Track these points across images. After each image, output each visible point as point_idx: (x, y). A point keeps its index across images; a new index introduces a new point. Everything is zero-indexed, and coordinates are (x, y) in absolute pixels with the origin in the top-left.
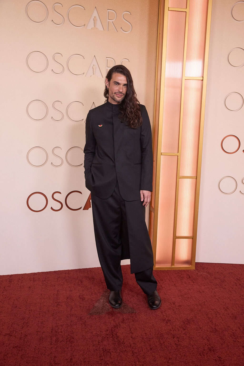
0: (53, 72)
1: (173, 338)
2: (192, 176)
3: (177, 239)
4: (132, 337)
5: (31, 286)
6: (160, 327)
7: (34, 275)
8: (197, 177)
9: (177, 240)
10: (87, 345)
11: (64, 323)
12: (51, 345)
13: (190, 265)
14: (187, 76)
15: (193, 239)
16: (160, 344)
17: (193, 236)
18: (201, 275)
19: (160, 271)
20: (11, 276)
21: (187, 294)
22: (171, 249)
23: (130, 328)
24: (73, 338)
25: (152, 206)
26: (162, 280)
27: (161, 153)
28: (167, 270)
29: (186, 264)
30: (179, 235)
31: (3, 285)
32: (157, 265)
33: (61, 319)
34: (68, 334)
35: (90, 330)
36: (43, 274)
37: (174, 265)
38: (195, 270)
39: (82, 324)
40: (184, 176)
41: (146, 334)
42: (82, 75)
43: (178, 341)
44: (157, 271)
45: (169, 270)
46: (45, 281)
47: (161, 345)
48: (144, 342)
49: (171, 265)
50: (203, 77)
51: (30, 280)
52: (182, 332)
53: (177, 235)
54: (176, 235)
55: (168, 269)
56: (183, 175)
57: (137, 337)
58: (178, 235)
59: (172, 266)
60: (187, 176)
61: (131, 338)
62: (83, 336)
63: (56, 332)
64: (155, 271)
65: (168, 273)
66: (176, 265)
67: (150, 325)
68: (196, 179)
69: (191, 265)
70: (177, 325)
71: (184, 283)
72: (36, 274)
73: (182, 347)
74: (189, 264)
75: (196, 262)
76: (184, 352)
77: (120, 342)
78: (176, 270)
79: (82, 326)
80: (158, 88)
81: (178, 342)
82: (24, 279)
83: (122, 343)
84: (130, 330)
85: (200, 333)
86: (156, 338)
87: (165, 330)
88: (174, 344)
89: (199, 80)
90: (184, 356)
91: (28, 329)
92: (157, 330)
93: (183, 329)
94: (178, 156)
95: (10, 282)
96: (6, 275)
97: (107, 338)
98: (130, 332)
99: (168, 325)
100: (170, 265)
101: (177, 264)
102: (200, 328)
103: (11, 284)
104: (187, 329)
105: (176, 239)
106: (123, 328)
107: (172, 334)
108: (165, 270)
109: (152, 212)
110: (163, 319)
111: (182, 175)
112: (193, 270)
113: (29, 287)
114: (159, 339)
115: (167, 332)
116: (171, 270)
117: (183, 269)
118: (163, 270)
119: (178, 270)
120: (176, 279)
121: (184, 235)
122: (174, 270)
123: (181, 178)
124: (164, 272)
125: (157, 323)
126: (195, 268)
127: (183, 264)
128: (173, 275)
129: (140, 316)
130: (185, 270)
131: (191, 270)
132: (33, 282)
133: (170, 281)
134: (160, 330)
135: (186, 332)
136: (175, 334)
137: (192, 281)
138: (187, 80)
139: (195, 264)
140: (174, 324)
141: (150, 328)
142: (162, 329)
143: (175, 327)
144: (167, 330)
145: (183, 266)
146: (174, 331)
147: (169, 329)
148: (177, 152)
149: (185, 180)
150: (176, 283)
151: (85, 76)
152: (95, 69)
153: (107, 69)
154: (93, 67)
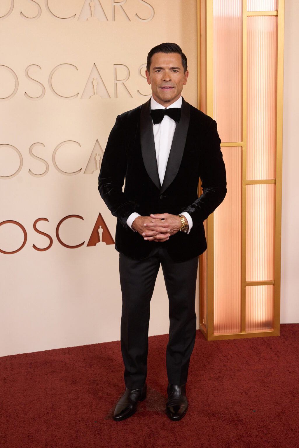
0: (23, 16)
2: (267, 179)
3: (248, 287)
5: (8, 376)
6: (225, 432)
7: (12, 359)
8: (275, 181)
9: (247, 288)
13: (272, 329)
14: (250, 11)
15: (274, 285)
17: (274, 281)
18: (290, 344)
19: (222, 341)
21: (268, 377)
28: (233, 339)
29: (265, 328)
30: (251, 281)
32: (217, 331)
33: (60, 428)
35: (109, 443)
37: (244, 330)
38: (280, 337)
39: (95, 435)
40: (254, 180)
41: (202, 444)
42: (72, 18)
44: (216, 341)
45: (237, 339)
46: (30, 368)
49: (239, 330)
50: (277, 11)
51: (5, 367)
52: (262, 439)
53: (248, 281)
54: (246, 281)
55: (235, 338)
56: (252, 179)
58: (248, 279)
59: (241, 333)
60: (259, 179)
64: (214, 341)
65: (235, 344)
66: (248, 329)
67: (208, 429)
68: (275, 183)
69: (274, 329)
70: (253, 428)
71: (262, 359)
72: (16, 357)
74: (270, 327)
75: (281, 322)
78: (248, 339)
79: (95, 439)
84: (176, 440)
85: (292, 439)
87: (234, 436)
89: (272, 16)
92: (220, 438)
93: (264, 433)
94: (242, 147)
98: (176, 443)
99: (239, 429)
101: (250, 329)
102: (292, 430)
104: (270, 433)
105: (246, 287)
106: (164, 438)
107: (245, 442)
108: (230, 340)
110: (230, 420)
111: (250, 179)
112: (278, 337)
113: (5, 379)
115: (236, 440)
116: (240, 339)
117: (260, 336)
118: (227, 339)
119: (251, 338)
120: (249, 353)
121: (258, 280)
122: (245, 339)
123: (249, 184)
124: (228, 343)
125: (220, 425)
126: (280, 334)
127: (260, 328)
128: (244, 347)
129: (191, 416)
130: (263, 337)
131: (273, 337)
132: (11, 370)
133: (238, 357)
134: (226, 438)
135: (269, 438)
136: (250, 442)
137: (275, 355)
138: (251, 17)
139: (279, 326)
140: (247, 426)
141: (208, 435)
142: (229, 436)
143: (250, 432)
144: (237, 436)
145: (260, 330)
146: (248, 437)
147: (240, 435)
148: (240, 140)
149: (256, 186)
150: (249, 359)
151: (78, 20)
152: (94, 7)
153: (114, 6)
154: (90, 4)
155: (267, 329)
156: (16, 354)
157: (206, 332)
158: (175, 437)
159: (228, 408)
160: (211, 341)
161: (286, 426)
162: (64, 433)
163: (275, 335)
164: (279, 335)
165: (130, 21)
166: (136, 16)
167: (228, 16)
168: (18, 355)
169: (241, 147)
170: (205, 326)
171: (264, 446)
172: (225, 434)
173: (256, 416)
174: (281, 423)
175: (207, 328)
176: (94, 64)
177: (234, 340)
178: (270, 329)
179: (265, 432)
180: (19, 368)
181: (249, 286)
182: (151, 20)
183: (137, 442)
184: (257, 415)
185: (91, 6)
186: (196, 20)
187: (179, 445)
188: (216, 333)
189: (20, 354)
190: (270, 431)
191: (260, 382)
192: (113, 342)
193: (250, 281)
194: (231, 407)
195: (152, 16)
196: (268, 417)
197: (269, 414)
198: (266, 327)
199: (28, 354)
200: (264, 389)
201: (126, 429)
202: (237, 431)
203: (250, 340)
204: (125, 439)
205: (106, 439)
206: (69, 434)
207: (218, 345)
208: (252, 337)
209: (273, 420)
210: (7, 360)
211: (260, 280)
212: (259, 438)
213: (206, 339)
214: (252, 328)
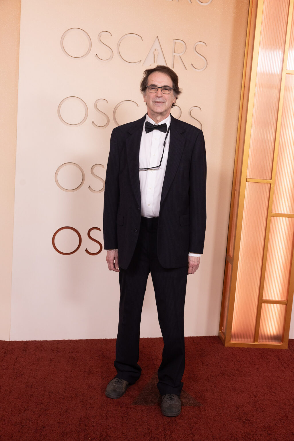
0: (98, 58)
2: (290, 213)
3: (264, 304)
5: (53, 358)
7: (58, 343)
9: (264, 305)
13: (281, 343)
14: (289, 69)
15: (286, 305)
17: (287, 301)
19: (237, 348)
20: (27, 342)
21: (275, 384)
23: (191, 427)
24: (109, 436)
25: (230, 254)
26: (240, 362)
27: (247, 179)
28: (246, 347)
29: (275, 341)
30: (267, 299)
31: (14, 354)
33: (93, 408)
34: (103, 430)
35: (134, 425)
36: (70, 342)
37: (257, 341)
38: (287, 350)
39: (122, 417)
41: (213, 437)
44: (232, 347)
45: (250, 348)
46: (72, 352)
51: (52, 349)
53: (264, 299)
54: (263, 298)
56: (276, 212)
58: (265, 298)
59: (254, 343)
60: (282, 213)
62: (124, 434)
63: (86, 425)
64: (230, 347)
65: (248, 352)
66: (260, 340)
67: (220, 424)
69: (283, 342)
70: (258, 427)
71: (271, 367)
72: (61, 343)
75: (290, 337)
78: (260, 349)
79: (122, 420)
80: (247, 85)
82: (44, 348)
84: (191, 430)
87: (241, 433)
91: (47, 418)
92: (229, 433)
93: (268, 433)
94: (271, 184)
95: (24, 351)
96: (20, 341)
97: (158, 438)
98: (191, 433)
100: (252, 340)
103: (25, 354)
104: (273, 433)
105: (263, 304)
107: (251, 439)
108: (244, 348)
109: (229, 263)
110: (240, 418)
111: (275, 212)
112: (285, 350)
113: (51, 360)
115: (243, 437)
116: (253, 348)
117: (270, 348)
118: (241, 347)
120: (260, 361)
121: (273, 299)
122: (257, 348)
123: (274, 217)
124: (242, 351)
125: (230, 422)
126: (288, 347)
127: (271, 341)
128: (256, 355)
129: (206, 411)
130: (272, 349)
131: (282, 349)
132: (57, 353)
133: (250, 363)
134: (234, 433)
135: (272, 438)
137: (283, 365)
138: (289, 75)
139: (287, 341)
140: (254, 425)
141: (219, 429)
142: (237, 432)
143: (257, 430)
144: (244, 433)
145: (270, 342)
146: (254, 435)
147: (247, 432)
148: (269, 178)
149: (279, 218)
150: (260, 367)
151: (143, 65)
152: (158, 55)
153: (174, 56)
154: (154, 52)
155: (277, 342)
156: (62, 339)
157: (224, 339)
158: (190, 427)
159: (238, 407)
160: (227, 347)
161: (288, 430)
162: (96, 413)
163: (284, 348)
164: (287, 349)
165: (186, 69)
166: (192, 66)
167: (270, 72)
168: (63, 340)
170: (224, 334)
172: (234, 429)
174: (283, 426)
177: (248, 348)
178: (280, 342)
180: (64, 352)
181: (265, 303)
182: (204, 70)
183: (157, 428)
184: (263, 417)
185: (155, 54)
186: (242, 73)
187: (193, 435)
188: (232, 340)
189: (65, 340)
190: (273, 432)
191: (268, 388)
192: (144, 338)
193: (266, 299)
194: (241, 407)
195: (205, 67)
196: (273, 419)
197: (274, 417)
199: (72, 340)
200: (271, 395)
201: (149, 415)
202: (244, 428)
203: (262, 350)
204: (147, 424)
205: (131, 422)
206: (100, 414)
207: (233, 351)
208: (263, 348)
209: (276, 422)
210: (54, 344)
211: (275, 299)
212: (263, 437)
213: (224, 345)
214: (264, 340)
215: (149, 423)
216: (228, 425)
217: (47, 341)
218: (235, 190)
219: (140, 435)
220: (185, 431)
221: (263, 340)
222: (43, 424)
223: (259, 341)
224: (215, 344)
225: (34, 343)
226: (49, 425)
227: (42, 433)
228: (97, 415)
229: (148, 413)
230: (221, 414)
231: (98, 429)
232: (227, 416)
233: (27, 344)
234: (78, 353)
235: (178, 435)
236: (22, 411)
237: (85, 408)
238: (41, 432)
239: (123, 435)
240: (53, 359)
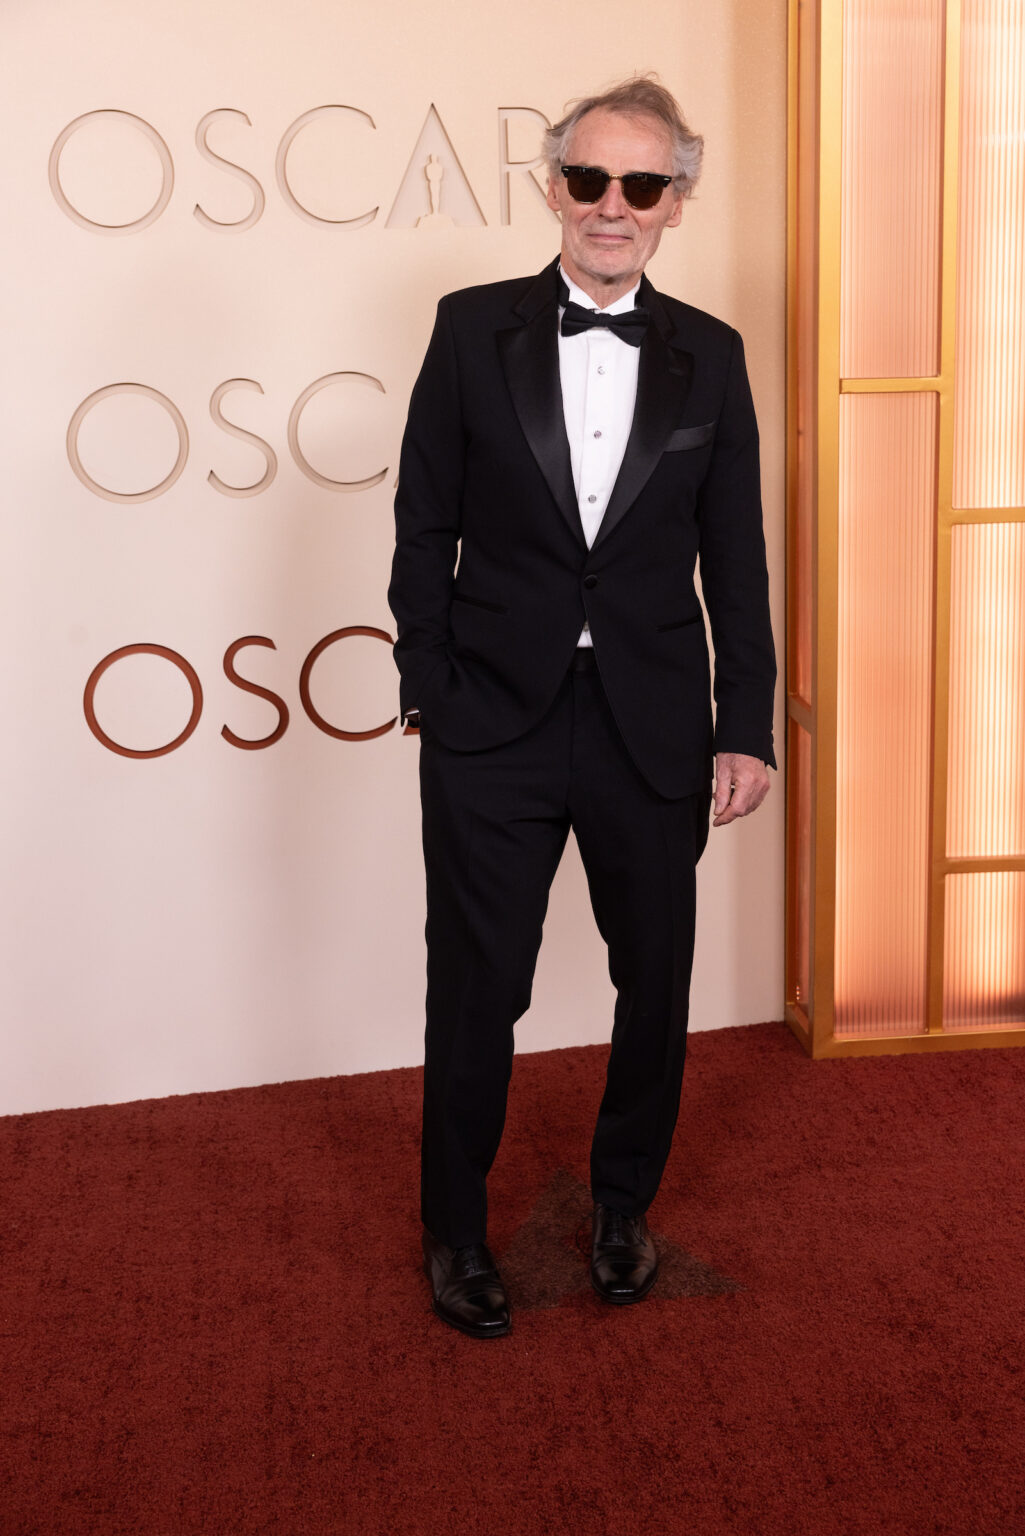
1: (954, 1420)
3: (953, 875)
4: (719, 1424)
5: (139, 1168)
6: (874, 1361)
7: (151, 1111)
9: (952, 881)
10: (469, 1472)
11: (333, 1361)
12: (270, 1477)
16: (880, 1455)
19: (862, 1059)
20: (27, 1119)
22: (917, 935)
23: (706, 1373)
24: (390, 1440)
25: (801, 693)
26: (876, 1111)
27: (841, 381)
28: (898, 1053)
29: (1009, 1018)
30: (965, 855)
32: (844, 1028)
33: (317, 1339)
34: (362, 1419)
35: (481, 1391)
36: (200, 1103)
37: (939, 1024)
39: (434, 1365)
40: (980, 510)
41: (795, 1400)
43: (984, 1433)
44: (841, 1060)
45: (914, 1055)
46: (212, 1141)
47: (883, 1459)
48: (790, 1448)
49: (921, 1023)
51: (129, 1138)
52: (1001, 1386)
53: (953, 855)
54: (947, 855)
55: (908, 1050)
56: (971, 506)
57: (748, 1418)
58: (954, 851)
59: (928, 1033)
60: (995, 506)
61: (714, 1426)
62: (445, 1428)
63: (292, 1408)
64: (833, 1061)
65: (905, 1069)
66: (950, 1022)
67: (818, 1352)
70: (970, 1349)
71: (999, 1120)
72: (164, 1106)
73: (1007, 1462)
76: (1018, 1492)
77: (652, 1453)
78: (951, 1054)
79: (434, 1376)
81: (979, 1437)
82: (96, 1135)
83: (667, 1456)
84: (708, 1385)
86: (855, 1423)
87: (904, 1376)
88: (960, 1448)
90: (1017, 1512)
91: (137, 1397)
92: (858, 1380)
93: (1007, 1367)
94: (938, 394)
95: (21, 1153)
97: (581, 1429)
98: (706, 1395)
99: (921, 1353)
100: (918, 1024)
101: (956, 1021)
103: (26, 1166)
105: (947, 877)
106: (668, 1376)
107: (943, 1396)
108: (889, 1056)
109: (802, 731)
110: (894, 1321)
111: (965, 506)
113: (130, 1178)
114: (871, 1427)
115: (913, 1389)
116: (925, 1053)
117: (992, 1046)
118: (879, 1053)
119: (962, 1051)
120: (954, 1101)
121: (989, 853)
122: (939, 1053)
123: (961, 524)
124: (883, 1068)
125: (858, 1340)
127: (992, 1019)
128: (939, 1080)
129: (758, 1308)
130: (1002, 1049)
132: (151, 1148)
133: (918, 1112)
134: (876, 1380)
136: (962, 1396)
140: (952, 1342)
141: (818, 1372)
142: (887, 1373)
143: (963, 1361)
144: (914, 1376)
145: (992, 1026)
146: (954, 1378)
147: (926, 1371)
148: (931, 368)
149: (986, 528)
150: (956, 1123)
155: (1018, 1021)
156: (166, 1095)
157: (807, 1031)
158: (702, 1375)
159: (884, 1280)
160: (824, 1060)
162: (330, 1359)
168: (171, 1097)
169: (934, 394)
170: (804, 1010)
171: (1008, 1410)
172: (875, 1366)
173: (981, 1310)
175: (810, 1014)
176: (433, 105)
177: (904, 1056)
179: (1013, 1362)
180: (177, 1142)
181: (956, 873)
183: (574, 1390)
184: (984, 1308)
187: (718, 1402)
188: (841, 1031)
189: (177, 1096)
191: (994, 1199)
193: (959, 855)
194: (895, 1280)
198: (1012, 1015)
199: (204, 1094)
200: (1010, 1222)
202: (914, 1357)
203: (960, 1058)
204: (535, 1379)
205: (470, 1379)
206: (347, 1361)
207: (847, 1072)
208: (964, 1049)
210: (134, 1115)
211: (995, 854)
212: (991, 1384)
213: (808, 1054)
214: (965, 1017)
215: (541, 1376)
216: (851, 1351)
217: (105, 1108)
218: (799, 433)
219: (509, 1424)
220: (682, 1391)
221: (963, 1020)
222: (124, 1420)
223: (948, 1025)
224: (773, 1055)
225: (58, 1120)
226: (149, 1420)
227: (125, 1455)
228: (333, 1366)
229: (531, 1338)
230: (818, 1313)
231: (342, 1419)
232: (842, 1319)
233: (28, 1126)
234: (237, 1139)
235: (656, 1408)
236: (39, 1381)
237: (284, 1344)
238: (122, 1453)
239: (443, 1431)
240: (138, 1171)
